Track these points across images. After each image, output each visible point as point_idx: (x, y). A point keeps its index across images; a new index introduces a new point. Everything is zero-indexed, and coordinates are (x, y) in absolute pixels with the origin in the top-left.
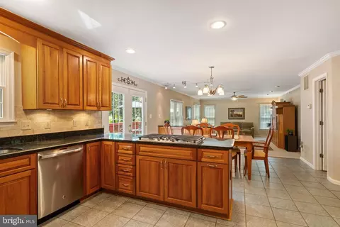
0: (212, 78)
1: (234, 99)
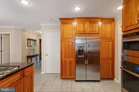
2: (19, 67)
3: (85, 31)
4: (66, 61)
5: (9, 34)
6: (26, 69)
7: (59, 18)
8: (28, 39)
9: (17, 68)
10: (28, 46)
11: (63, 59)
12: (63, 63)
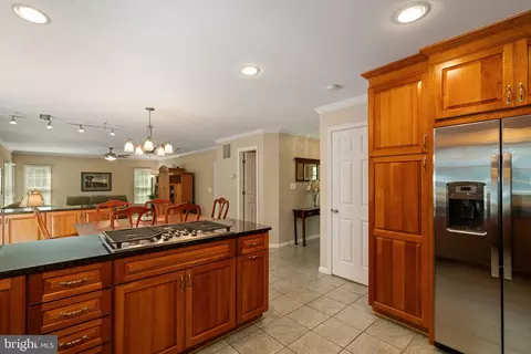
0: (150, 127)
1: (111, 158)
2: (228, 229)
3: (495, 100)
4: (391, 243)
5: (254, 151)
6: (244, 238)
7: (363, 75)
8: (298, 160)
9: (225, 230)
10: (297, 180)
11: (377, 231)
12: (379, 250)
